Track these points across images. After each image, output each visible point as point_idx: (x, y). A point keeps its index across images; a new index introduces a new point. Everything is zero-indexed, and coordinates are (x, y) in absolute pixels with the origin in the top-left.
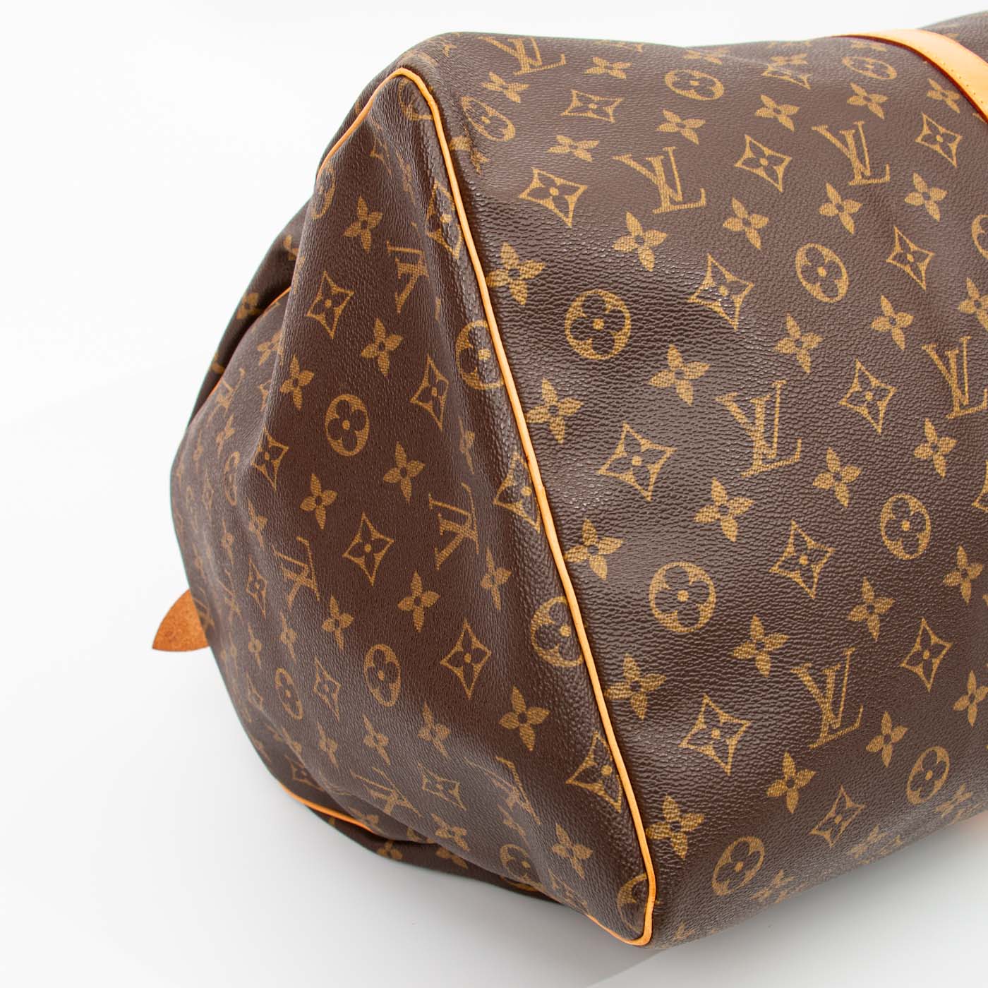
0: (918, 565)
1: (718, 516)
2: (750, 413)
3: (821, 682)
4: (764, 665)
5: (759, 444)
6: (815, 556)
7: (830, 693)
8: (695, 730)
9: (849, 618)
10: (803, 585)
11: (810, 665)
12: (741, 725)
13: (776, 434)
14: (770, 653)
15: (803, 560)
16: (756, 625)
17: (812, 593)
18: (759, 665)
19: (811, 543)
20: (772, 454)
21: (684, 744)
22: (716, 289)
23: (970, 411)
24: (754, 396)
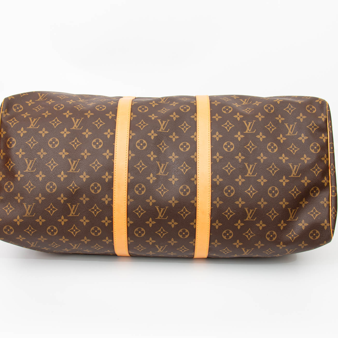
0: (52, 194)
1: (18, 176)
2: (29, 162)
3: (27, 207)
4: (19, 201)
5: (28, 167)
6: (32, 187)
7: (29, 209)
8: (6, 207)
9: (35, 198)
10: (28, 191)
11: (26, 203)
12: (13, 209)
13: (32, 167)
14: (20, 199)
15: (29, 187)
16: (19, 195)
17: (29, 193)
18: (18, 201)
19: (32, 185)
20: (30, 169)
21: (3, 208)
22: (31, 142)
23: (74, 172)
24: (31, 160)
